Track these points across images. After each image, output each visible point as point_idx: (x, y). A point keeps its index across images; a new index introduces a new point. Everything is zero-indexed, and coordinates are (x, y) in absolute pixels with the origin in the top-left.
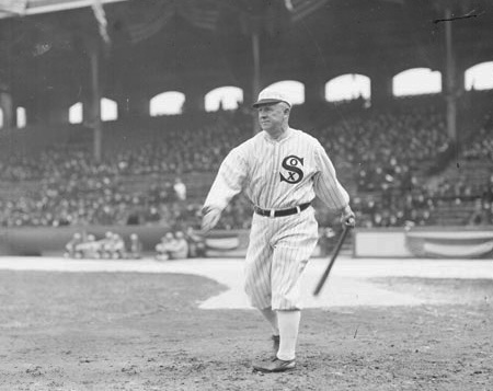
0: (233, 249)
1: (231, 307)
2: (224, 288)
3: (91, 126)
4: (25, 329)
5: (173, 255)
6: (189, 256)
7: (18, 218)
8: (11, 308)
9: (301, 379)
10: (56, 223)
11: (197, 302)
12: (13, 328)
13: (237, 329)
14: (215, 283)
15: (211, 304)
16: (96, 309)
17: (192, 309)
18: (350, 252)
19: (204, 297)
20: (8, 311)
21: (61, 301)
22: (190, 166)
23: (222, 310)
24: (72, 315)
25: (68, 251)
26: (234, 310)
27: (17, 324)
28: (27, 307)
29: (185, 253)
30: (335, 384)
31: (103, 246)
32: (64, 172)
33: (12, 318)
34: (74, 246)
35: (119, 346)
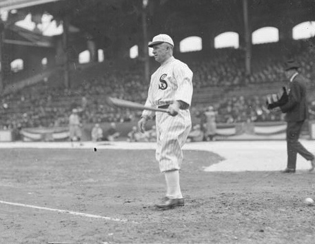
0: (233, 135)
1: (224, 170)
2: (222, 159)
3: (143, 59)
4: (96, 183)
5: (195, 139)
6: (204, 140)
7: (99, 117)
8: (90, 171)
9: (258, 213)
10: (122, 121)
11: (203, 167)
12: (88, 183)
13: (225, 183)
14: (217, 156)
15: (213, 168)
16: (141, 172)
17: (200, 171)
18: (308, 137)
19: (208, 165)
20: (87, 173)
21: (120, 167)
22: (205, 84)
23: (218, 172)
24: (125, 175)
25: (129, 137)
26: (226, 172)
27: (91, 180)
28: (99, 170)
29: (201, 138)
30: (279, 216)
31: (150, 134)
32: (127, 89)
33: (89, 177)
34: (133, 134)
35: (150, 193)
